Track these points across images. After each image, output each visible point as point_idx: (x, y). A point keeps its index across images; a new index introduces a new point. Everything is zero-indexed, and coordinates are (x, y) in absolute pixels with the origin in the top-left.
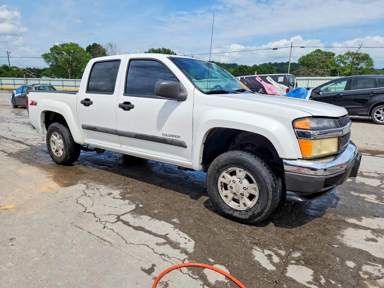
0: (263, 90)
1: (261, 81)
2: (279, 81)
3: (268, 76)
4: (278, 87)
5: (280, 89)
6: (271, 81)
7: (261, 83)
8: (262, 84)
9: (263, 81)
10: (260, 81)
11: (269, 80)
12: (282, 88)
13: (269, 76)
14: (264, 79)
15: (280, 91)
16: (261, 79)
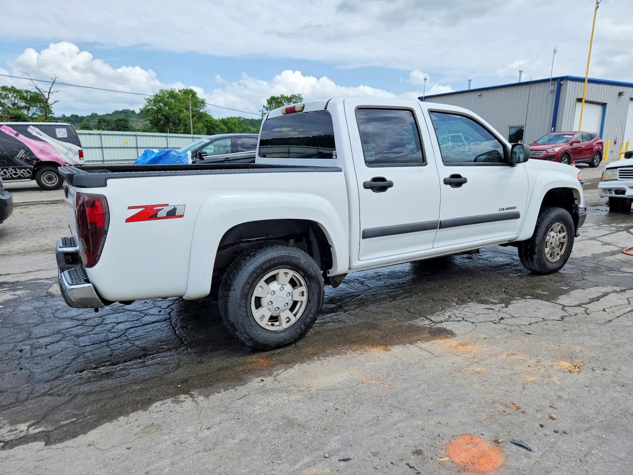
0: (28, 154)
1: (17, 135)
2: (59, 136)
3: (31, 127)
4: (61, 148)
5: (65, 151)
6: (41, 135)
7: (18, 138)
8: (20, 140)
9: (21, 135)
10: (13, 135)
11: (34, 134)
12: (70, 149)
13: (33, 125)
14: (23, 131)
15: (65, 154)
16: (15, 132)
